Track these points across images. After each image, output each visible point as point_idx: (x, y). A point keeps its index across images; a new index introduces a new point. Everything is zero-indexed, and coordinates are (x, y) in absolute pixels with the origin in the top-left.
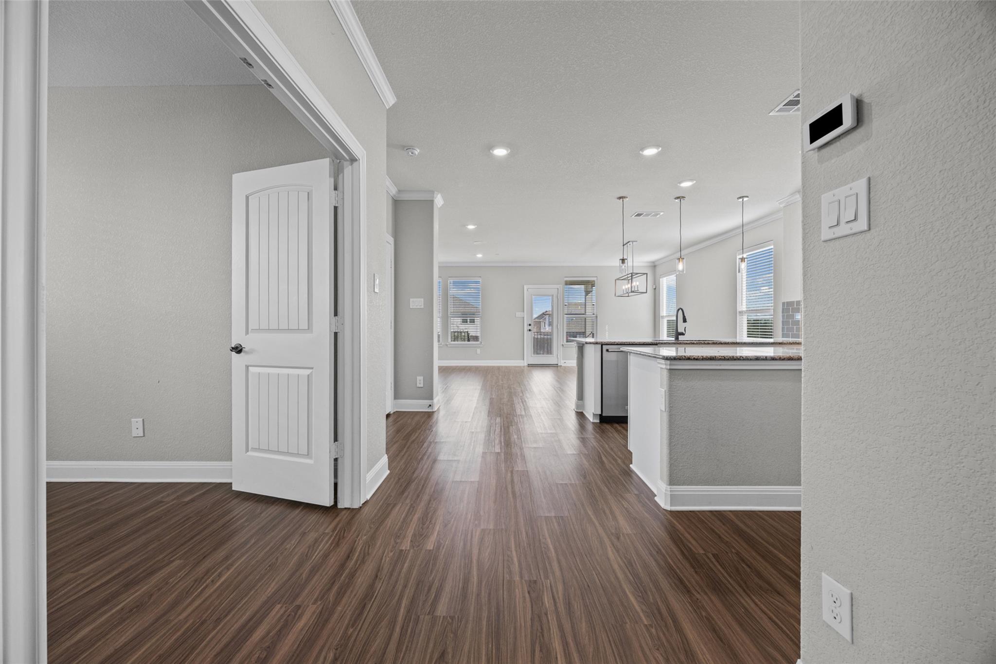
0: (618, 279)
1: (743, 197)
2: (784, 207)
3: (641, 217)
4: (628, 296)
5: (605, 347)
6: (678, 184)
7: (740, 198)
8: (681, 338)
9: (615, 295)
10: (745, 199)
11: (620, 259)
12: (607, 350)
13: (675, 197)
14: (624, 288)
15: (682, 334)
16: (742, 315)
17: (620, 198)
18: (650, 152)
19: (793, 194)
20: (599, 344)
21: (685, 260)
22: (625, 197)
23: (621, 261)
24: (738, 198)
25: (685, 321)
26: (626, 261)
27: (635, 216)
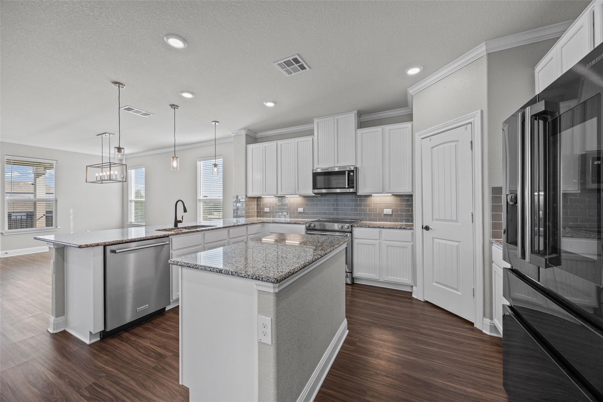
0: (90, 166)
1: (216, 121)
2: (234, 136)
3: (130, 112)
4: (102, 183)
5: (109, 248)
6: (180, 93)
7: (214, 121)
8: (179, 225)
9: (86, 181)
10: (217, 124)
11: (116, 148)
12: (114, 252)
13: (171, 104)
14: (97, 175)
15: (180, 222)
16: (200, 202)
17: (115, 83)
18: (176, 43)
19: (241, 129)
20: (101, 245)
21: (178, 159)
22: (122, 84)
23: (116, 150)
24: (212, 122)
25: (185, 211)
26: (122, 150)
27: (125, 109)
